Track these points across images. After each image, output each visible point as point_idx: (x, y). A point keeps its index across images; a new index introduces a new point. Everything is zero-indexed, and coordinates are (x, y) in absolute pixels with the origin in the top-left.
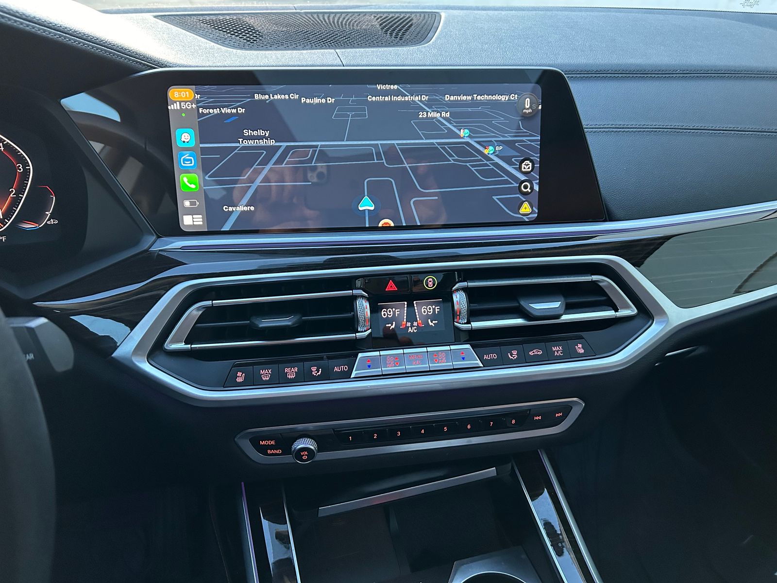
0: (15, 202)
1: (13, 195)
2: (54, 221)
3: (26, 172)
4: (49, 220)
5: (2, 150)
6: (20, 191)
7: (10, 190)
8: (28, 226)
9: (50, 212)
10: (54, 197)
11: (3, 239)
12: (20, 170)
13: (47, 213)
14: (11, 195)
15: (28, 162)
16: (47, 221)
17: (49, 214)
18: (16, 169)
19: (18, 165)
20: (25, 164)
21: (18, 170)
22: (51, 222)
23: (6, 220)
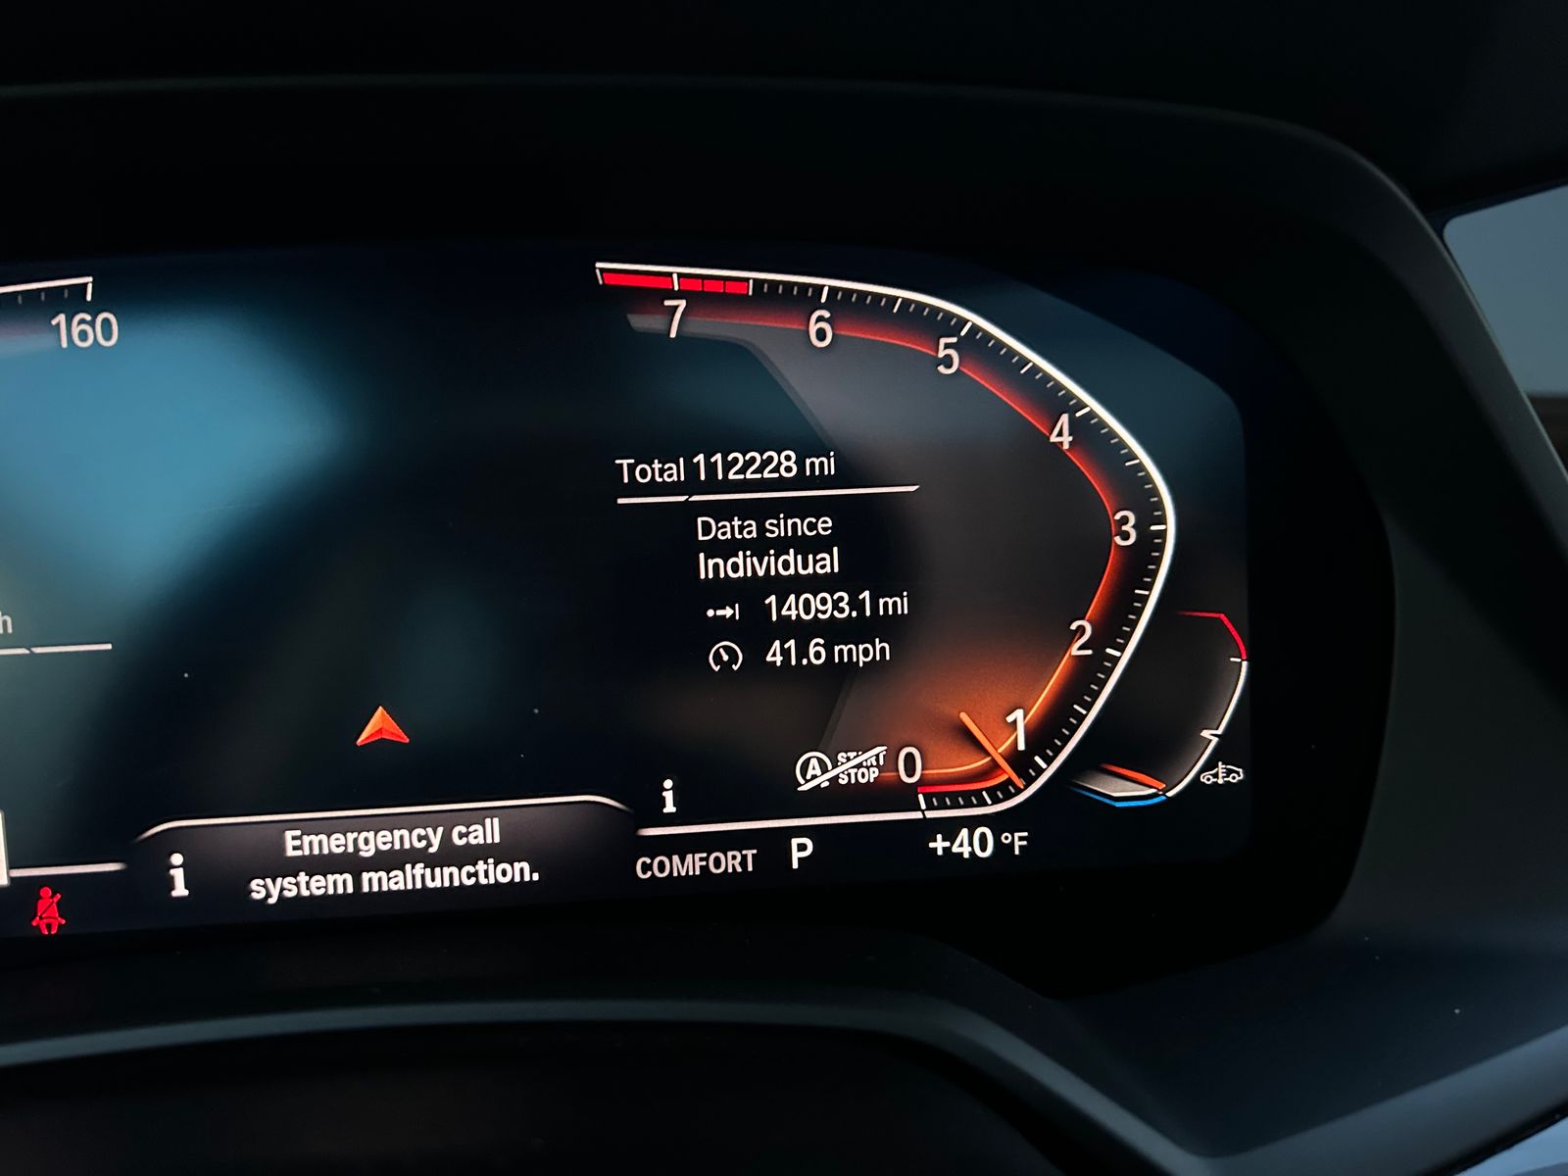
0: (1086, 677)
1: (1080, 648)
2: (1229, 772)
3: (1149, 545)
4: (1210, 765)
5: (1066, 446)
6: (1112, 630)
7: (1074, 627)
8: (1122, 789)
9: (1220, 732)
10: (1245, 664)
11: (1017, 844)
12: (1126, 536)
13: (1206, 734)
14: (1075, 651)
15: (1160, 506)
16: (1203, 770)
17: (1215, 740)
18: (1107, 530)
19: (1118, 517)
20: (1150, 512)
21: (1118, 540)
22: (1216, 776)
23: (1037, 759)
